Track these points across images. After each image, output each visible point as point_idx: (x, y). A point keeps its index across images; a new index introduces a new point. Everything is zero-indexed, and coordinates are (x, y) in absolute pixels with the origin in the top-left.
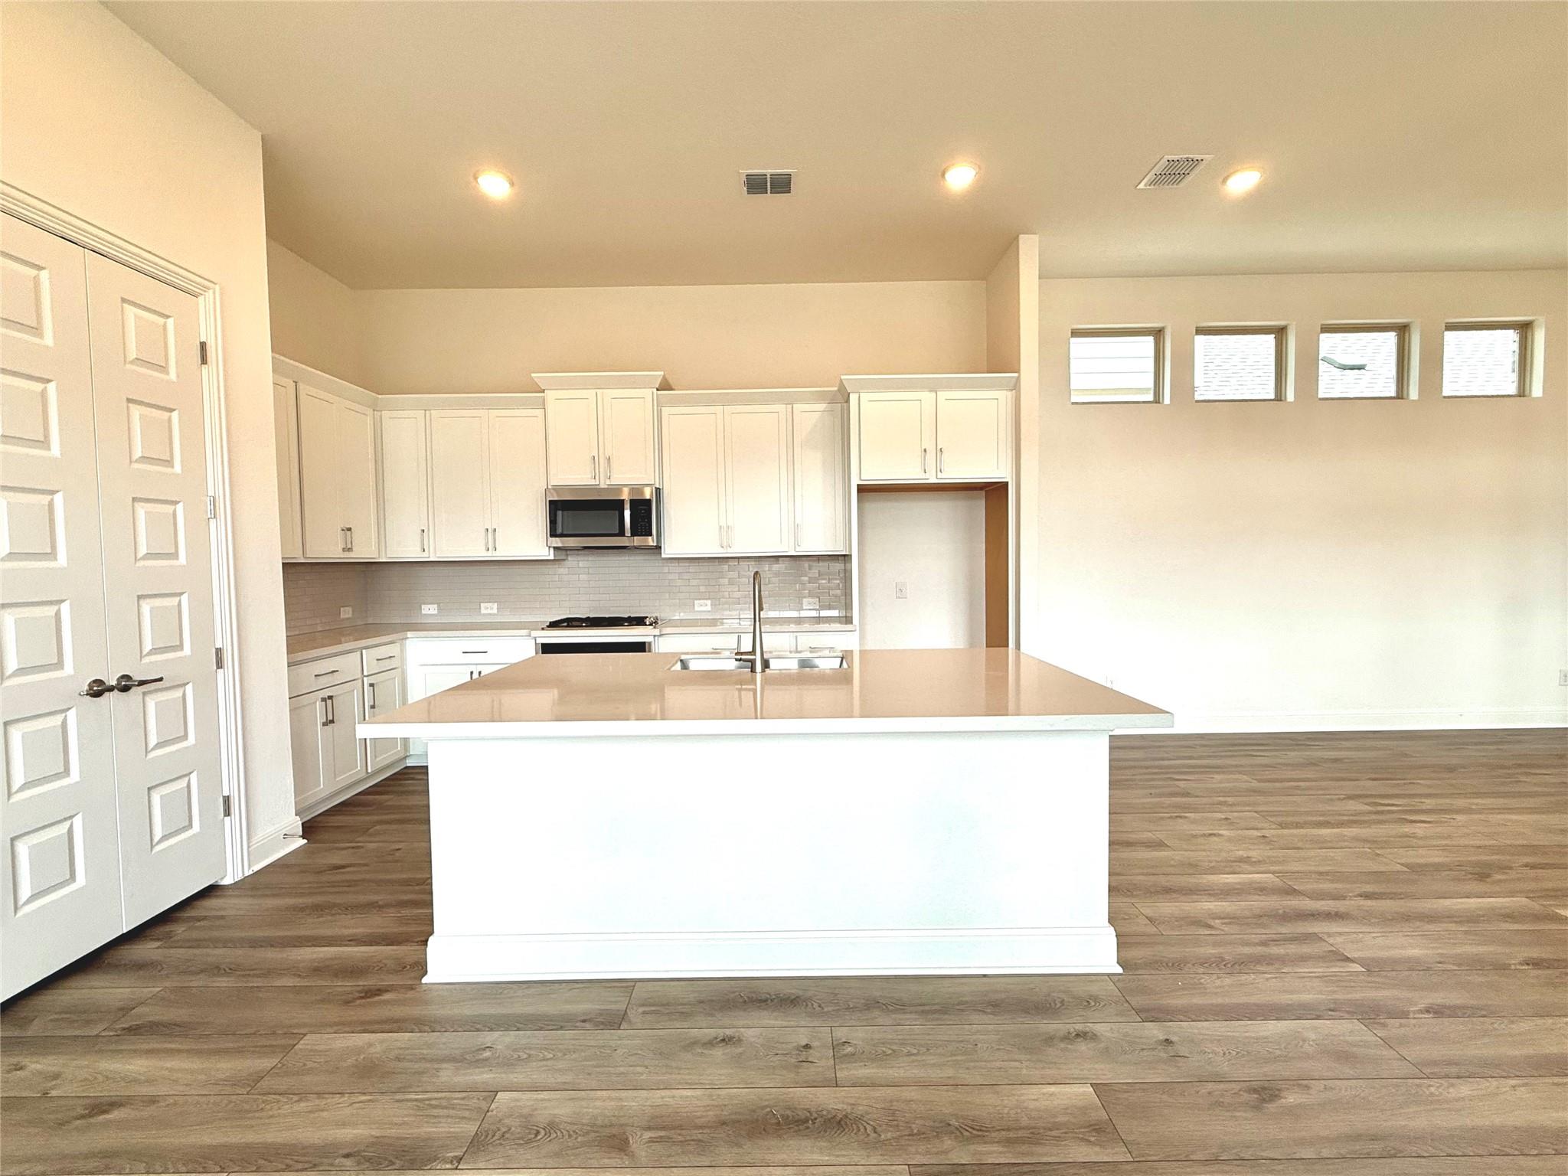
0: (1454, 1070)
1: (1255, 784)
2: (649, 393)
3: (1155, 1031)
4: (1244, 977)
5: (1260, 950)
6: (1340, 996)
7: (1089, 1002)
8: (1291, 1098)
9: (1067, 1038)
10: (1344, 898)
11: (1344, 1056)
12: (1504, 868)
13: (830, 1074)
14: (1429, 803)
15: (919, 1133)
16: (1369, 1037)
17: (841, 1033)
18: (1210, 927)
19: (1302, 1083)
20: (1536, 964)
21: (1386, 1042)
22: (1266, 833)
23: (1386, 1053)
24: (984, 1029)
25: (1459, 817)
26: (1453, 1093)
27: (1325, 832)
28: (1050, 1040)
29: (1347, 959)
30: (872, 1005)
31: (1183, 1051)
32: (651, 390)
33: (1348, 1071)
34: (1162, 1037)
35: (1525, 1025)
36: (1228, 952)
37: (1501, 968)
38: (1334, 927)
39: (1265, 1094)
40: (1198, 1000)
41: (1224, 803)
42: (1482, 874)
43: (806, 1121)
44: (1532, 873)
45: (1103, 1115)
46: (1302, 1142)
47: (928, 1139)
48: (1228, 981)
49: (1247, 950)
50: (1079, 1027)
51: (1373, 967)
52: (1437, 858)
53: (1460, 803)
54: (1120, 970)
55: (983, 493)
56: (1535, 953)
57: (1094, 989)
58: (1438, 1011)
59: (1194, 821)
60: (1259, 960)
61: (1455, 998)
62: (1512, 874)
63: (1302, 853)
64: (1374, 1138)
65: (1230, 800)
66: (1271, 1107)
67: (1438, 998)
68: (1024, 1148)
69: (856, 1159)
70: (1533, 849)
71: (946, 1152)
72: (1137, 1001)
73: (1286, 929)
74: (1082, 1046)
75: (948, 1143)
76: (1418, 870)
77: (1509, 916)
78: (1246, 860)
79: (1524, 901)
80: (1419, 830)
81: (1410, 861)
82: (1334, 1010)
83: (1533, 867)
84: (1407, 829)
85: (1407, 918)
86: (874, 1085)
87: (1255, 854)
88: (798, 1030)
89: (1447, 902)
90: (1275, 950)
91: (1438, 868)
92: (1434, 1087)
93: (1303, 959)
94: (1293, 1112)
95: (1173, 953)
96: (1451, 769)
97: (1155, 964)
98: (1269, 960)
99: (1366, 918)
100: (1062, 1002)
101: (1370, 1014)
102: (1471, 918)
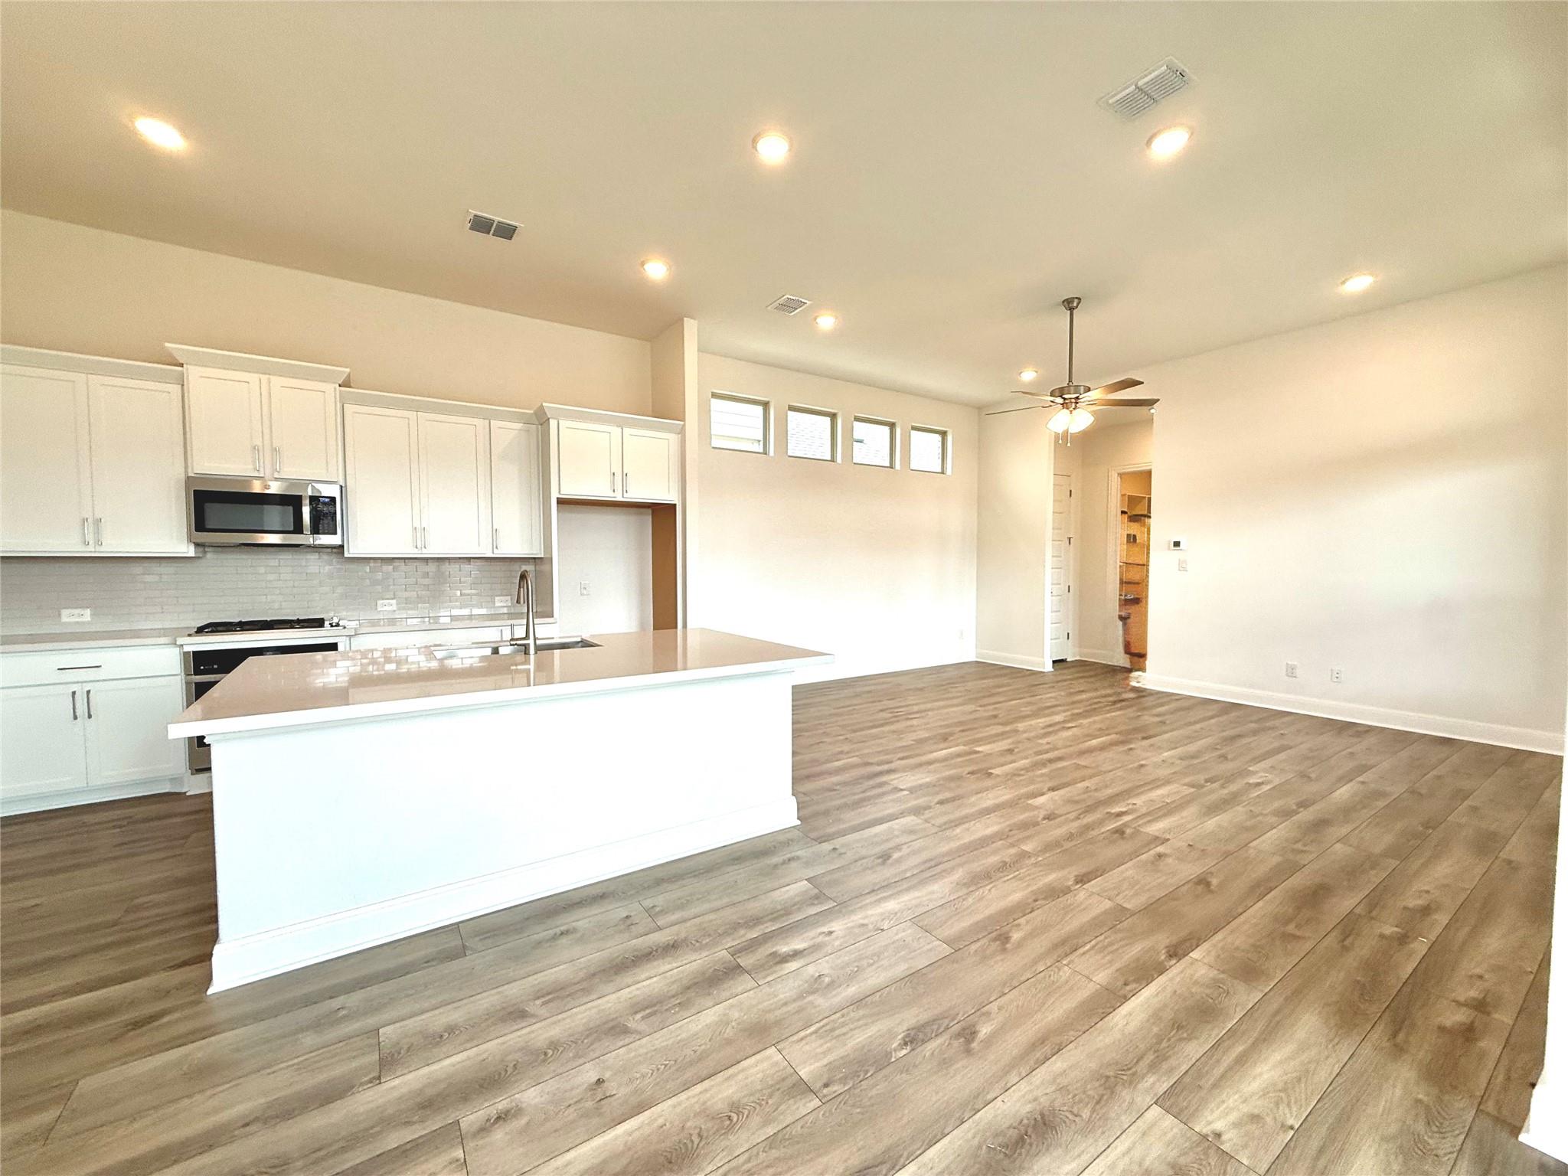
0: (953, 824)
1: (833, 711)
2: (331, 389)
3: (827, 847)
4: (859, 810)
5: (861, 796)
6: (903, 807)
7: (788, 843)
8: (896, 856)
9: (784, 863)
10: (891, 762)
11: (911, 832)
12: (952, 734)
13: (653, 925)
14: (916, 708)
15: (724, 933)
16: (919, 821)
17: (648, 903)
18: (835, 790)
19: (898, 848)
20: (972, 773)
21: (926, 821)
22: (848, 736)
23: (927, 825)
24: (737, 874)
25: (930, 713)
26: (955, 833)
27: (874, 731)
28: (776, 866)
29: (902, 790)
30: (659, 882)
31: (843, 851)
32: (334, 385)
33: (914, 837)
34: (832, 847)
35: (973, 799)
36: (850, 800)
37: (959, 778)
38: (892, 777)
39: (885, 857)
40: (842, 826)
41: (821, 724)
42: (945, 738)
43: (651, 953)
44: (964, 734)
45: (816, 891)
46: (906, 871)
47: (731, 934)
48: (853, 813)
49: (856, 797)
50: (789, 856)
51: (912, 790)
52: (925, 734)
53: (929, 706)
54: (799, 822)
55: (650, 511)
56: (970, 769)
57: (789, 836)
58: (941, 802)
59: (809, 737)
60: (863, 800)
61: (948, 795)
62: (956, 736)
63: (867, 744)
64: (931, 860)
65: (823, 722)
66: (890, 861)
67: (940, 797)
68: (784, 918)
69: (693, 959)
70: (961, 723)
71: (743, 936)
72: (814, 835)
73: (871, 783)
74: (794, 864)
75: (742, 932)
76: (921, 742)
77: (959, 755)
78: (841, 752)
79: (962, 747)
80: (915, 722)
81: (914, 738)
82: (902, 814)
83: (963, 731)
84: (909, 723)
85: (920, 765)
86: (685, 921)
87: (846, 748)
88: (616, 911)
89: (935, 754)
90: (868, 794)
91: (926, 740)
92: (948, 833)
93: (884, 794)
94: (899, 861)
95: (822, 807)
96: (921, 689)
97: (816, 815)
98: (869, 799)
99: (904, 769)
100: (775, 847)
101: (917, 811)
102: (945, 759)
